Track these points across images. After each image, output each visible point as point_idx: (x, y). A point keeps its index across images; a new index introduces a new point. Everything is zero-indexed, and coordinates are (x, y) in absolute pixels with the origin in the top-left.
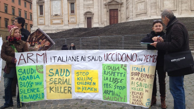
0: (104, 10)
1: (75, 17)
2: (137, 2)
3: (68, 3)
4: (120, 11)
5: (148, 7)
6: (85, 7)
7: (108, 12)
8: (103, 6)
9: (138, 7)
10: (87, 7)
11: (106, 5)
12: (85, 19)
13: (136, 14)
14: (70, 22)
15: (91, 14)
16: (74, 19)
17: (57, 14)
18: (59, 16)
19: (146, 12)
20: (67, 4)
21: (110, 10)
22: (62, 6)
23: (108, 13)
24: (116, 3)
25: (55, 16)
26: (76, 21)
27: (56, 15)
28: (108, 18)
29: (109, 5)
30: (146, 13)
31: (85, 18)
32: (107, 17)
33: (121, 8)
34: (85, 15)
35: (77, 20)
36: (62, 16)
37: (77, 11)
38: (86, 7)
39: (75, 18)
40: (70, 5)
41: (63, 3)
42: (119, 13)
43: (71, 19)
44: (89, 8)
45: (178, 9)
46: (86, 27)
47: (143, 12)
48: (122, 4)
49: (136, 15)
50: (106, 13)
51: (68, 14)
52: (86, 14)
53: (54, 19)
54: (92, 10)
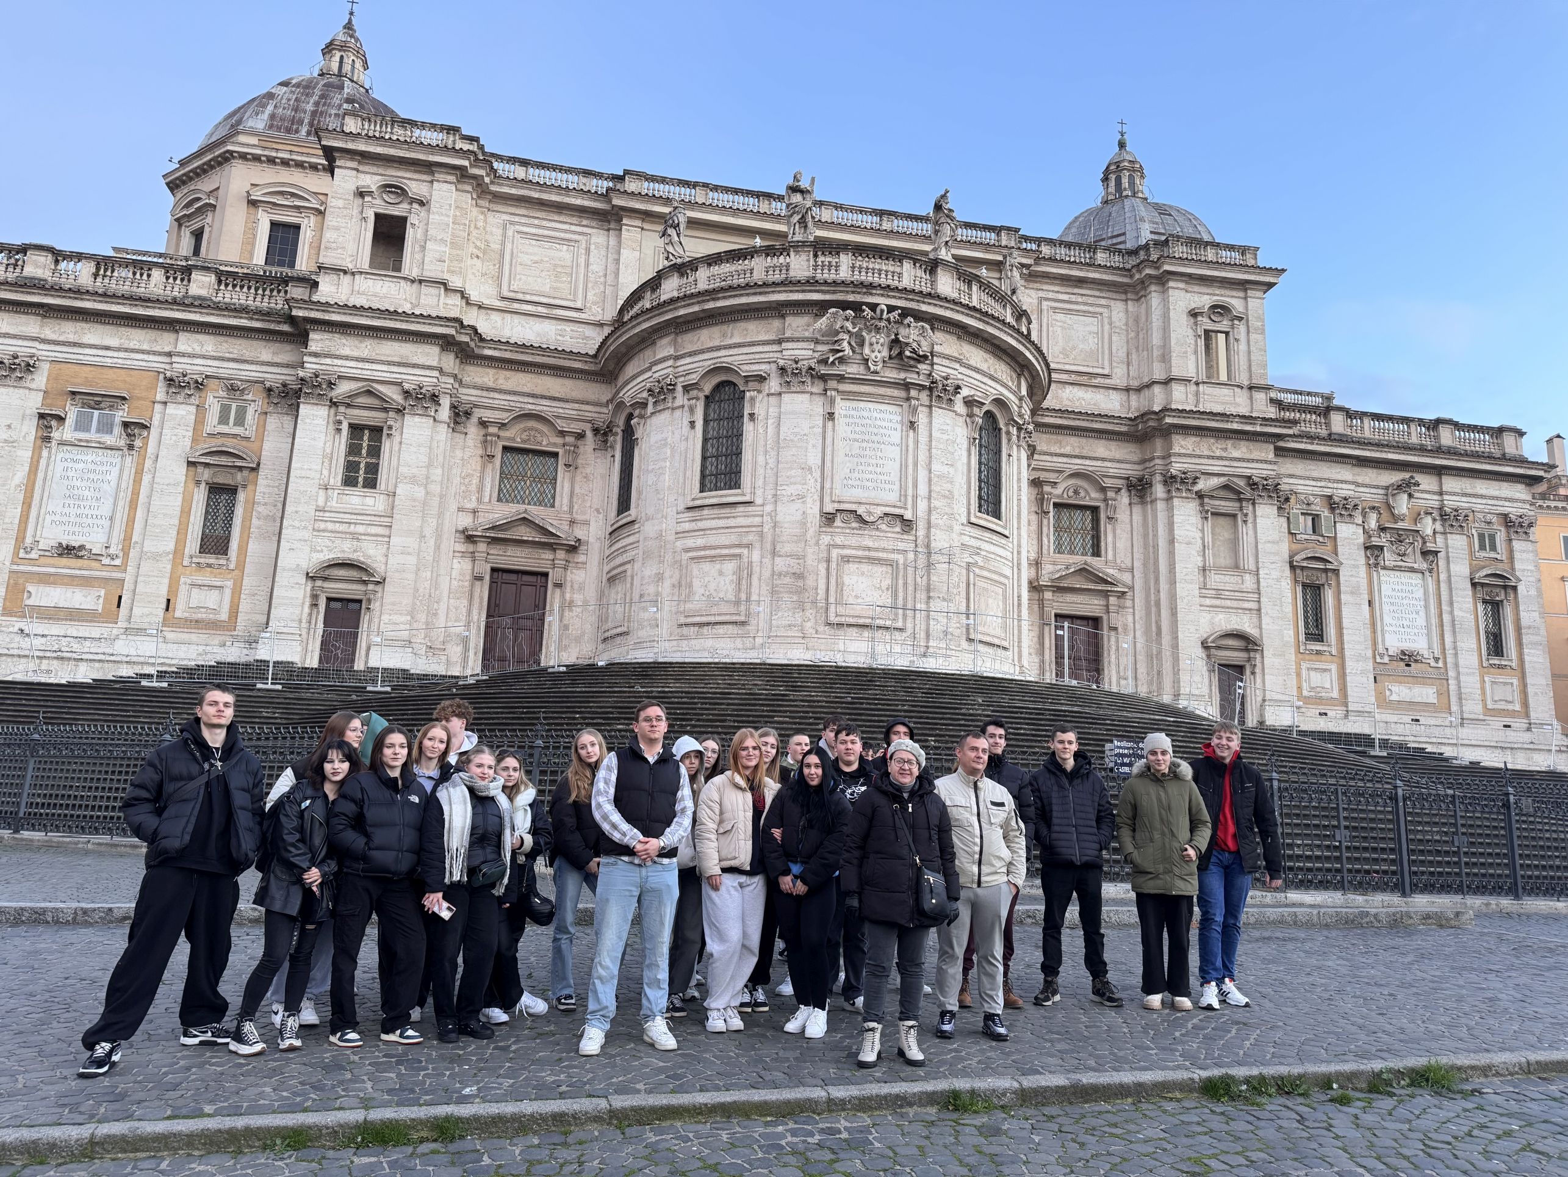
0: (456, 565)
1: (230, 584)
2: (691, 554)
3: (191, 485)
4: (559, 585)
5: (755, 590)
6: (322, 526)
7: (478, 583)
8: (453, 544)
9: (696, 583)
10: (343, 528)
11: (470, 539)
12: (314, 606)
13: (683, 620)
14: (180, 611)
15: (365, 582)
16: (215, 593)
17: (82, 547)
18: (97, 558)
19: (743, 618)
20: (181, 489)
21: (493, 570)
22: (136, 494)
23: (483, 591)
24: (538, 538)
25: (60, 555)
26: (234, 612)
27: (68, 551)
28: (480, 617)
29: (495, 541)
30: (743, 623)
31: (315, 597)
32: (469, 612)
33: (565, 568)
34: (319, 583)
35: (243, 607)
36: (118, 562)
38: (330, 526)
39: (228, 593)
40: (200, 496)
41: (146, 479)
42: (554, 599)
43: (195, 591)
44: (356, 537)
45: (909, 625)
46: (313, 662)
47: (725, 612)
49: (681, 626)
50: (467, 584)
51: (178, 552)
52: (325, 571)
53: (46, 579)
54: (370, 553)
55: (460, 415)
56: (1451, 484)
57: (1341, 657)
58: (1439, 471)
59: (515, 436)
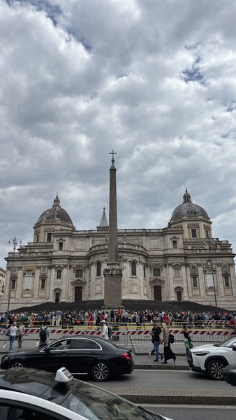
0: (71, 287)
1: (45, 292)
2: (96, 285)
4: (83, 288)
8: (70, 284)
9: (97, 288)
11: (72, 283)
13: (95, 293)
14: (39, 296)
15: (60, 291)
16: (43, 293)
18: (30, 290)
20: (39, 281)
21: (76, 287)
22: (34, 282)
23: (74, 290)
24: (81, 282)
27: (27, 290)
28: (74, 293)
29: (75, 283)
30: (101, 294)
31: (54, 293)
33: (84, 286)
35: (47, 295)
36: (32, 291)
37: (47, 287)
38: (56, 284)
40: (41, 281)
41: (35, 280)
42: (83, 291)
43: (41, 293)
44: (59, 285)
46: (54, 302)
48: (85, 283)
49: (95, 295)
50: (72, 290)
51: (39, 289)
52: (55, 290)
53: (25, 293)
54: (60, 287)
55: (70, 267)
56: (218, 259)
57: (199, 289)
58: (216, 257)
59: (77, 269)
